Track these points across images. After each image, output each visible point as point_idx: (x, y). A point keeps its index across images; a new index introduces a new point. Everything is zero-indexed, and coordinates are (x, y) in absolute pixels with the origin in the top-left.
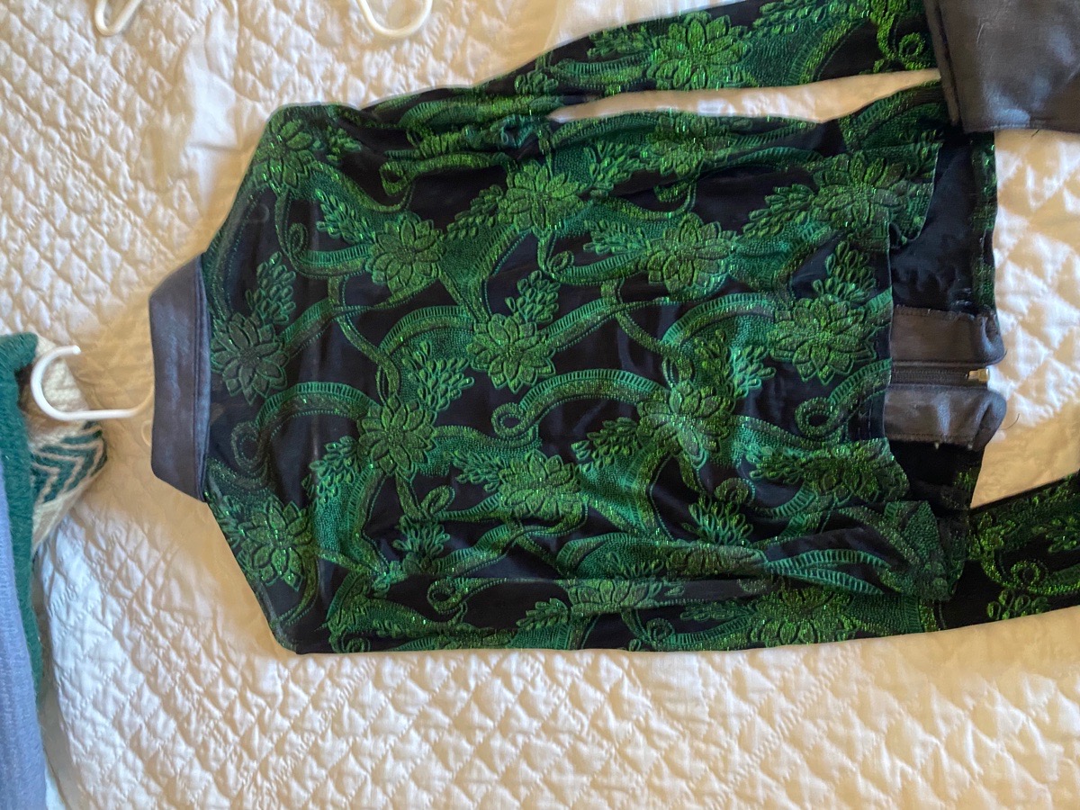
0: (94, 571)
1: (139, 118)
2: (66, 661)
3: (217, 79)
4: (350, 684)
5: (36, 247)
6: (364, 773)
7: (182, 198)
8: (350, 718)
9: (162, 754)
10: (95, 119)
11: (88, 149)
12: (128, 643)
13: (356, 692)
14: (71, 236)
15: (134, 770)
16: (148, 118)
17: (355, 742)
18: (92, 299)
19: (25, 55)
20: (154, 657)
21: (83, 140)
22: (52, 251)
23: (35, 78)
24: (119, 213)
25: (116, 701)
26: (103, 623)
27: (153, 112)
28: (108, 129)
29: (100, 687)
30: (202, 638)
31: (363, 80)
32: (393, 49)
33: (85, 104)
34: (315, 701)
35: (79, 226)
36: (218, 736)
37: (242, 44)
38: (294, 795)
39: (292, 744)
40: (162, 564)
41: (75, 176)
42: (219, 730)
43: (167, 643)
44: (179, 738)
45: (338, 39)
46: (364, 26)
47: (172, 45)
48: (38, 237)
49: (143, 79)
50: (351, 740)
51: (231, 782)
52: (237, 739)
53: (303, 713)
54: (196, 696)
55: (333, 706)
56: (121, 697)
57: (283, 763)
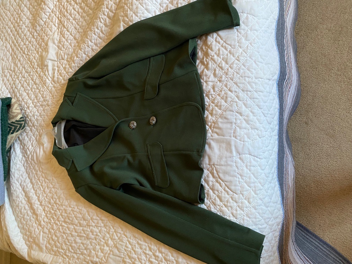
0: (21, 151)
1: (40, 53)
2: (13, 170)
5: (18, 79)
6: (64, 198)
7: (45, 71)
9: (28, 192)
11: (30, 59)
12: (26, 167)
14: (25, 78)
15: (23, 195)
18: (27, 91)
19: (21, 38)
20: (30, 171)
22: (21, 81)
23: (22, 43)
25: (21, 180)
26: (21, 163)
28: (34, 55)
29: (18, 176)
35: (27, 76)
38: (51, 202)
39: (52, 191)
40: (33, 150)
41: (27, 65)
43: (33, 168)
44: (32, 189)
47: (47, 38)
48: (19, 77)
51: (40, 199)
53: (55, 184)
54: (36, 180)
56: (22, 179)
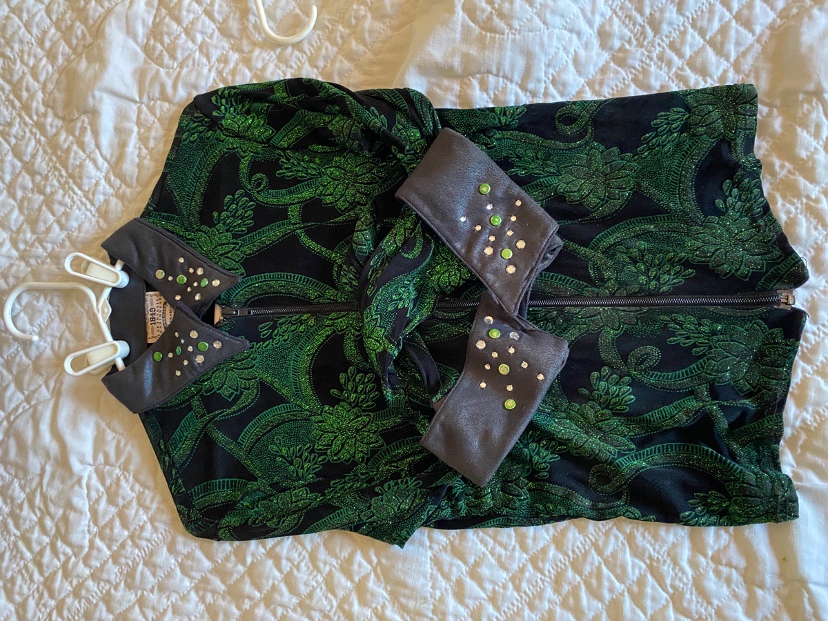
3: (131, 42)
4: (147, 547)
8: (142, 574)
10: (22, 51)
13: (152, 554)
16: (67, 60)
17: (143, 594)
21: (9, 65)
24: (27, 130)
27: (73, 56)
30: (28, 490)
31: (250, 69)
32: (279, 50)
33: (17, 37)
34: (115, 558)
36: (26, 575)
37: (158, 20)
42: (27, 571)
45: (236, 33)
46: (258, 28)
49: (70, 28)
50: (139, 593)
52: (41, 579)
55: (130, 563)
57: (78, 606)
